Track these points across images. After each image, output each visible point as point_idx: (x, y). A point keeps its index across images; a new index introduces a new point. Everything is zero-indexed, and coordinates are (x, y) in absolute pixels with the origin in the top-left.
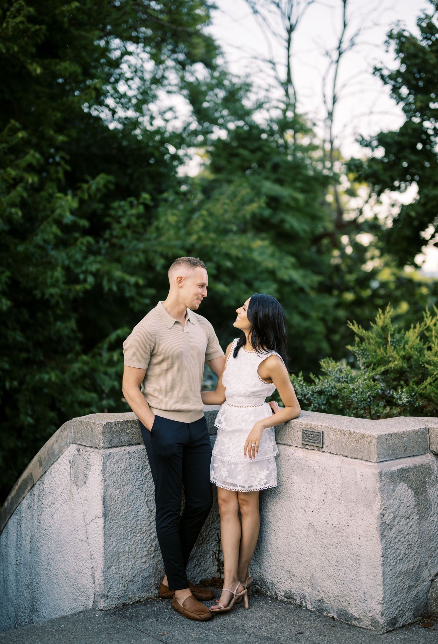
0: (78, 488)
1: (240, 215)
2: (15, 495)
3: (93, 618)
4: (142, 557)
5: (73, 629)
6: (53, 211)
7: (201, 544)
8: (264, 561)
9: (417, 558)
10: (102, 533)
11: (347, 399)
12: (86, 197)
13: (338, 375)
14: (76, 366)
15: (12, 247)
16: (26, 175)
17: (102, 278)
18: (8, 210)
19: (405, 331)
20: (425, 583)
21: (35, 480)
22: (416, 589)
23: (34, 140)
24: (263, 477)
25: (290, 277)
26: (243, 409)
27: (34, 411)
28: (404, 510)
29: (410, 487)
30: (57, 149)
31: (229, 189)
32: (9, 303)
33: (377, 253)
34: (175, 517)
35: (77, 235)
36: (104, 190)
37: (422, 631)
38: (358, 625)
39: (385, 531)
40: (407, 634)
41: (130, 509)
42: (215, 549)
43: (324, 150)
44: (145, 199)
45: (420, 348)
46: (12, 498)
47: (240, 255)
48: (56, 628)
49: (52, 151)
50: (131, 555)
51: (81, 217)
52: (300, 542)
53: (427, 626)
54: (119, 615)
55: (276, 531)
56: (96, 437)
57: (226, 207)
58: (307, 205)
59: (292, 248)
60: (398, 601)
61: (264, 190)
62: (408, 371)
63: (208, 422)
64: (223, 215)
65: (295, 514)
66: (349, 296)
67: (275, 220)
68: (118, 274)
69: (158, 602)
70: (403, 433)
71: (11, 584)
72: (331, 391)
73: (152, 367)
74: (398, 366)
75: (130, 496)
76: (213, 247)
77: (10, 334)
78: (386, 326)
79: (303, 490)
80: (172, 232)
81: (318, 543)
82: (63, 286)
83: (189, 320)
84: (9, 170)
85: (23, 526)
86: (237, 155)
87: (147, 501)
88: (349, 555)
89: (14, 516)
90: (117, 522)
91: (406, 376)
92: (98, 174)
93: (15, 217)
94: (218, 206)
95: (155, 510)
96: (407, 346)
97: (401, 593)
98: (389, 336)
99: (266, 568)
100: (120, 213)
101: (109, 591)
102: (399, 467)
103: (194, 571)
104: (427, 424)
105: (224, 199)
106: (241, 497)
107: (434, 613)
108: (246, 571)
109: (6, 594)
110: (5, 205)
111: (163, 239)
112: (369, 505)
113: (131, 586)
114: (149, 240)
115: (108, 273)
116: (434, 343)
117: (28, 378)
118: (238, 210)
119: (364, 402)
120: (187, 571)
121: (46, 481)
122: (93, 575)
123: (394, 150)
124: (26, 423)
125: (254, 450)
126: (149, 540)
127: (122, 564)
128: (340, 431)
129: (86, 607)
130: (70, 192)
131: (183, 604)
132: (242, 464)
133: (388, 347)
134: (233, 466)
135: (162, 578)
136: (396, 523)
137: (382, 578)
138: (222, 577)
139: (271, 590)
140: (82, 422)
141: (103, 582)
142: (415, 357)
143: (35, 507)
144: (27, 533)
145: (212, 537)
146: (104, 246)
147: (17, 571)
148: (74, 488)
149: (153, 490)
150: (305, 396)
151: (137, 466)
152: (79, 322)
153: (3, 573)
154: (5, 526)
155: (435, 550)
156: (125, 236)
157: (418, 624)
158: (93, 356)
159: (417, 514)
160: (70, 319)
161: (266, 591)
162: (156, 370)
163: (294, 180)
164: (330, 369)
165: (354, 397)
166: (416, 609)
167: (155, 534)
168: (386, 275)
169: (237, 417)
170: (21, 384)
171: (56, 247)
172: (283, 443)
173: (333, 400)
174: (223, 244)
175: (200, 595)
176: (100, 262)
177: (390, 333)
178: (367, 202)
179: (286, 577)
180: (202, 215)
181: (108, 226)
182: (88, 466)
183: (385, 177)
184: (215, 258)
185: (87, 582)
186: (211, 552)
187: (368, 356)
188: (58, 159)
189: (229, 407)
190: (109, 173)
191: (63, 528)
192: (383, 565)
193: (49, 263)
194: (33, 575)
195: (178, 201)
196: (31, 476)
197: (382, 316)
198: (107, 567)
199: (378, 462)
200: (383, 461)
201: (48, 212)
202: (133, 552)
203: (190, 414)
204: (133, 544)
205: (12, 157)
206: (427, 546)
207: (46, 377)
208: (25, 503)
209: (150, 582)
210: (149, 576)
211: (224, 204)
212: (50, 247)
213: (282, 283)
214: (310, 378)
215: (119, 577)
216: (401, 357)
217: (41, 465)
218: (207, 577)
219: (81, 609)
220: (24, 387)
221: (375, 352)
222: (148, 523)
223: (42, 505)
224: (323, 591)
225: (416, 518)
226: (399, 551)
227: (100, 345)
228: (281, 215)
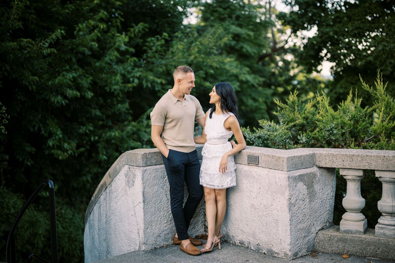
0: (129, 188)
1: (218, 44)
2: (97, 193)
3: (138, 255)
4: (164, 224)
5: (128, 260)
6: (115, 44)
7: (195, 217)
8: (229, 225)
9: (309, 221)
10: (143, 211)
11: (273, 141)
12: (133, 35)
13: (268, 128)
14: (129, 128)
15: (93, 63)
16: (99, 24)
17: (143, 80)
18: (90, 43)
19: (305, 104)
20: (313, 235)
21: (107, 185)
22: (308, 238)
23: (104, 4)
24: (229, 181)
25: (246, 79)
26: (217, 145)
27: (107, 153)
28: (302, 197)
29: (305, 184)
30: (116, 9)
31: (211, 30)
32: (92, 94)
33: (296, 65)
34: (181, 203)
35: (128, 56)
36: (143, 32)
37: (311, 259)
38: (278, 256)
39: (291, 207)
40: (303, 260)
41: (157, 198)
42: (203, 220)
43: (265, 8)
44: (165, 36)
45: (313, 113)
46: (96, 195)
47: (218, 66)
48: (120, 259)
49: (114, 10)
50: (158, 223)
51: (131, 47)
52: (247, 215)
53: (314, 256)
54: (152, 253)
55: (235, 209)
56: (138, 161)
57: (210, 40)
58: (256, 38)
59: (248, 63)
60: (298, 244)
61: (231, 31)
62: (306, 125)
63: (198, 152)
64: (208, 44)
65: (244, 200)
66: (280, 90)
67: (238, 47)
68: (151, 77)
69: (173, 247)
70: (301, 156)
71: (96, 240)
72: (265, 137)
73: (166, 125)
74: (301, 123)
75: (157, 192)
76: (203, 62)
77: (93, 111)
78: (295, 101)
79: (248, 187)
80: (180, 54)
81: (256, 214)
82: (121, 85)
83: (185, 99)
84: (90, 21)
85: (102, 209)
86: (216, 11)
87: (166, 194)
88: (273, 220)
89: (97, 204)
90: (150, 205)
91: (306, 128)
92: (139, 23)
93: (94, 47)
94: (206, 39)
95: (170, 199)
96: (305, 112)
97: (300, 240)
98: (296, 106)
99: (230, 229)
100: (152, 44)
101: (147, 241)
102: (299, 174)
103: (192, 231)
104: (314, 151)
105: (209, 35)
106: (216, 191)
107: (318, 250)
108: (219, 230)
109: (94, 245)
110: (88, 40)
111: (175, 58)
112: (283, 194)
113: (159, 238)
114: (168, 58)
115: (146, 77)
116: (321, 110)
117: (103, 135)
118: (217, 42)
119: (282, 142)
120: (188, 231)
121: (113, 185)
122: (138, 233)
123: (304, 7)
124: (103, 159)
125: (224, 169)
126: (168, 215)
127: (154, 227)
128: (267, 155)
129: (135, 250)
130: (124, 33)
131: (186, 247)
132: (217, 174)
133: (295, 112)
134: (212, 175)
135: (175, 234)
136: (297, 203)
137: (290, 232)
138: (207, 234)
139: (232, 240)
140: (131, 153)
141: (144, 236)
142: (310, 118)
143: (108, 199)
144: (104, 213)
145: (201, 213)
146: (143, 62)
147: (99, 233)
148: (127, 188)
149: (169, 189)
150: (251, 139)
151: (160, 176)
152: (130, 104)
153: (92, 234)
154: (92, 210)
155: (318, 217)
156: (154, 57)
157: (309, 255)
158: (139, 123)
159: (309, 198)
160: (125, 103)
161: (230, 240)
162: (168, 126)
163: (248, 25)
164: (264, 125)
165: (277, 139)
166: (308, 248)
167: (171, 212)
168: (301, 77)
169: (214, 150)
170: (100, 138)
171: (117, 63)
172: (238, 163)
173: (266, 141)
174: (209, 60)
175: (195, 243)
176: (141, 72)
177: (296, 105)
178: (290, 36)
179: (240, 233)
180: (197, 45)
181: (145, 51)
182: (135, 176)
183: (299, 22)
184: (204, 68)
185: (135, 237)
186: (201, 221)
187: (285, 117)
188: (117, 15)
189: (209, 145)
190: (145, 22)
191: (122, 209)
192: (291, 225)
193: (113, 72)
194: (108, 234)
195: (183, 37)
196: (105, 183)
197: (292, 96)
198: (146, 229)
199: (287, 171)
200: (290, 171)
201: (112, 44)
202: (159, 221)
203: (188, 148)
204: (159, 217)
205: (92, 14)
206: (314, 215)
207: (113, 134)
208: (102, 197)
209: (169, 237)
210: (168, 234)
211: (209, 38)
212: (114, 64)
213: (242, 82)
214: (254, 130)
215: (152, 234)
216: (303, 118)
217: (110, 177)
218: (199, 234)
219: (133, 250)
220: (101, 140)
221: (289, 115)
222: (167, 206)
223: (111, 198)
224: (259, 240)
225: (308, 200)
226: (299, 218)
227: (142, 116)
228: (241, 44)
